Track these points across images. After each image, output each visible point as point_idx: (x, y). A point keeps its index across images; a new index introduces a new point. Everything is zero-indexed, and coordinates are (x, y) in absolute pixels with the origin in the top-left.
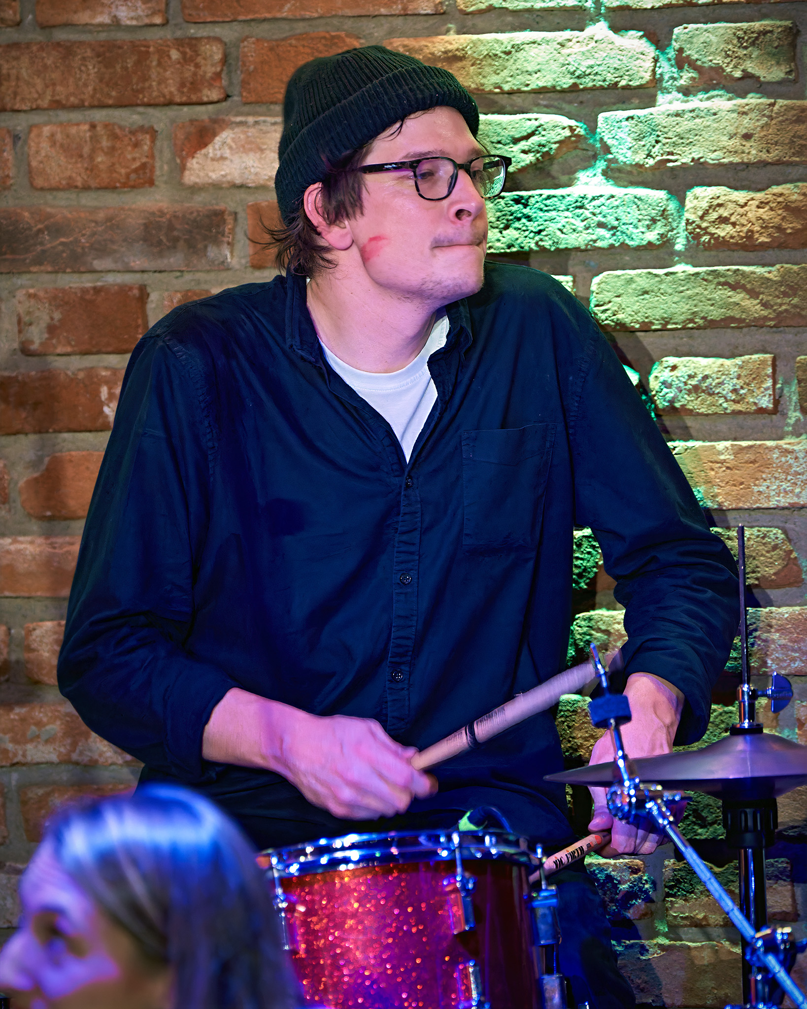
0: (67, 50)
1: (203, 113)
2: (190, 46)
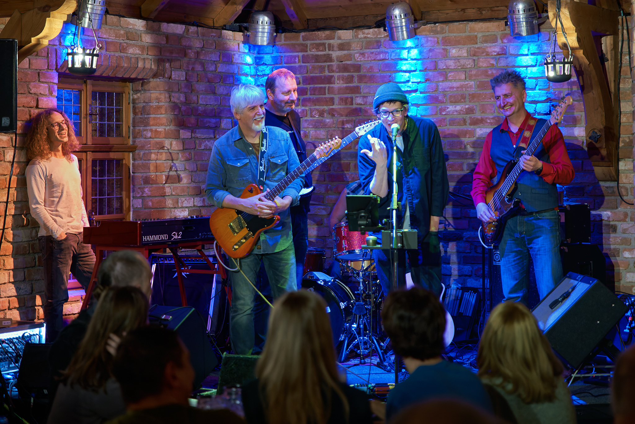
0: (341, 131)
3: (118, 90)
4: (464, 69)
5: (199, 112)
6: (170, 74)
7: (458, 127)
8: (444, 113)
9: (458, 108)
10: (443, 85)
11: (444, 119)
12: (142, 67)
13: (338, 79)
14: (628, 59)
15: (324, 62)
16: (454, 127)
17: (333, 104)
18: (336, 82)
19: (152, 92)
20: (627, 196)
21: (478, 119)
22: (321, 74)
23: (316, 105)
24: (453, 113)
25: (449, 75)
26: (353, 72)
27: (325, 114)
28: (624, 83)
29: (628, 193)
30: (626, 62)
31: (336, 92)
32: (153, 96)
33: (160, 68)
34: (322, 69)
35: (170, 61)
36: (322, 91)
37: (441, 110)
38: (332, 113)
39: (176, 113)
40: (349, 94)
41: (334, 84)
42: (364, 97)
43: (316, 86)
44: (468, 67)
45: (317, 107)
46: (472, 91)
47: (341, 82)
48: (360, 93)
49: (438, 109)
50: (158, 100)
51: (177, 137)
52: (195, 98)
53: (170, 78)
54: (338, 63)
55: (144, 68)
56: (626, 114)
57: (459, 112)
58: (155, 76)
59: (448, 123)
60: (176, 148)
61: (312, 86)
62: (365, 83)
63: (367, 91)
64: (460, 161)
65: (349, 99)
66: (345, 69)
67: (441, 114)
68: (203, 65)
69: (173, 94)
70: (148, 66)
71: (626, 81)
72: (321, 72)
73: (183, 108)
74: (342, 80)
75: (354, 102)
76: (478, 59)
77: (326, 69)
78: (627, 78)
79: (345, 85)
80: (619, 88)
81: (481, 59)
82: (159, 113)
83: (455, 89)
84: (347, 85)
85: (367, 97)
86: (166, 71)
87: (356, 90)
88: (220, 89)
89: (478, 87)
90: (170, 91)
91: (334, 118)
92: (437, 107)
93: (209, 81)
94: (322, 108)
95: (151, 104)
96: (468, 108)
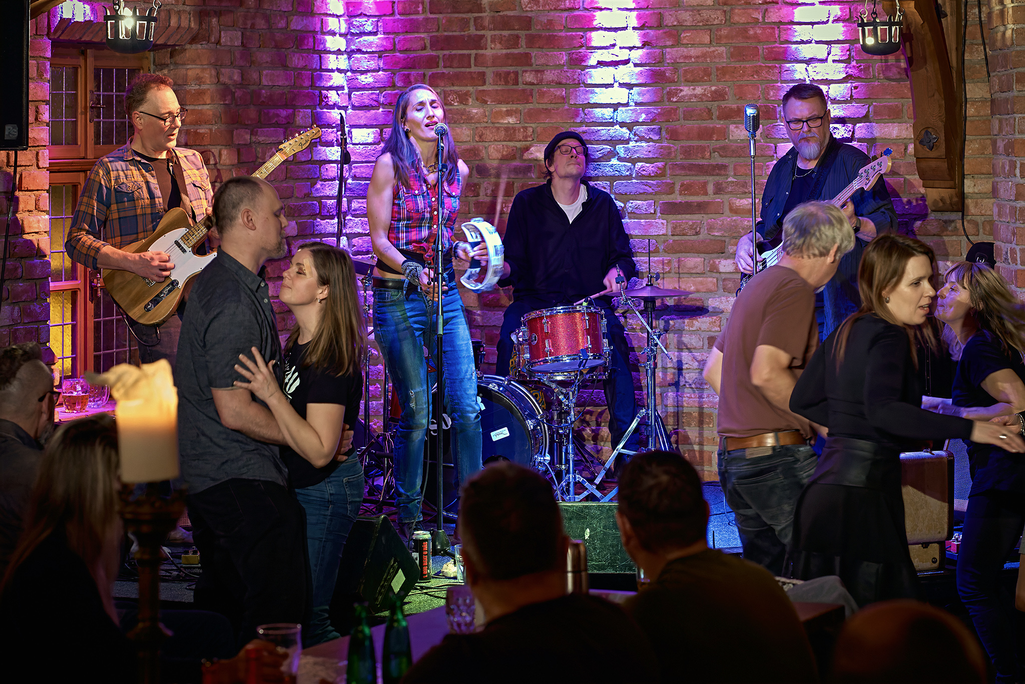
0: (498, 128)
1: (528, 143)
2: (525, 128)
3: (133, 64)
4: (707, 27)
5: (263, 99)
6: (218, 35)
7: (699, 122)
8: (675, 100)
9: (699, 90)
10: (672, 53)
11: (676, 109)
12: (176, 25)
13: (493, 41)
14: (977, 13)
15: (468, 12)
16: (691, 122)
17: (484, 84)
18: (488, 47)
19: (189, 67)
20: (978, 235)
21: (731, 110)
22: (463, 33)
23: (453, 85)
24: (690, 99)
25: (683, 35)
26: (518, 30)
27: (470, 100)
28: (971, 53)
29: (978, 231)
30: (973, 19)
31: (489, 63)
32: (190, 73)
33: (204, 26)
34: (465, 24)
35: (219, 14)
36: (464, 61)
37: (670, 94)
38: (481, 99)
39: (227, 102)
40: (511, 66)
41: (486, 49)
42: (537, 71)
43: (454, 52)
44: (715, 23)
45: (456, 88)
46: (723, 62)
47: (498, 46)
48: (531, 65)
49: (665, 92)
50: (199, 80)
51: (229, 144)
52: (255, 76)
53: (218, 42)
54: (492, 14)
55: (178, 27)
56: (974, 102)
57: (701, 98)
58: (194, 40)
59: (682, 116)
60: (228, 162)
61: (447, 52)
62: (539, 48)
63: (543, 61)
64: (702, 179)
65: (512, 75)
66: (505, 23)
67: (669, 100)
68: (267, 19)
69: (223, 70)
70: (184, 23)
71: (975, 50)
72: (462, 30)
73: (238, 94)
74: (500, 43)
75: (520, 80)
76: (732, 9)
77: (472, 23)
78: (976, 44)
79: (504, 51)
80: (964, 59)
81: (736, 11)
82: (201, 103)
83: (693, 60)
84: (509, 51)
85: (543, 71)
86: (212, 30)
87: (525, 60)
88: (294, 59)
89: (732, 55)
90: (217, 65)
91: (486, 106)
92: (663, 89)
93: (276, 47)
94: (464, 89)
95: (188, 88)
96: (715, 92)
